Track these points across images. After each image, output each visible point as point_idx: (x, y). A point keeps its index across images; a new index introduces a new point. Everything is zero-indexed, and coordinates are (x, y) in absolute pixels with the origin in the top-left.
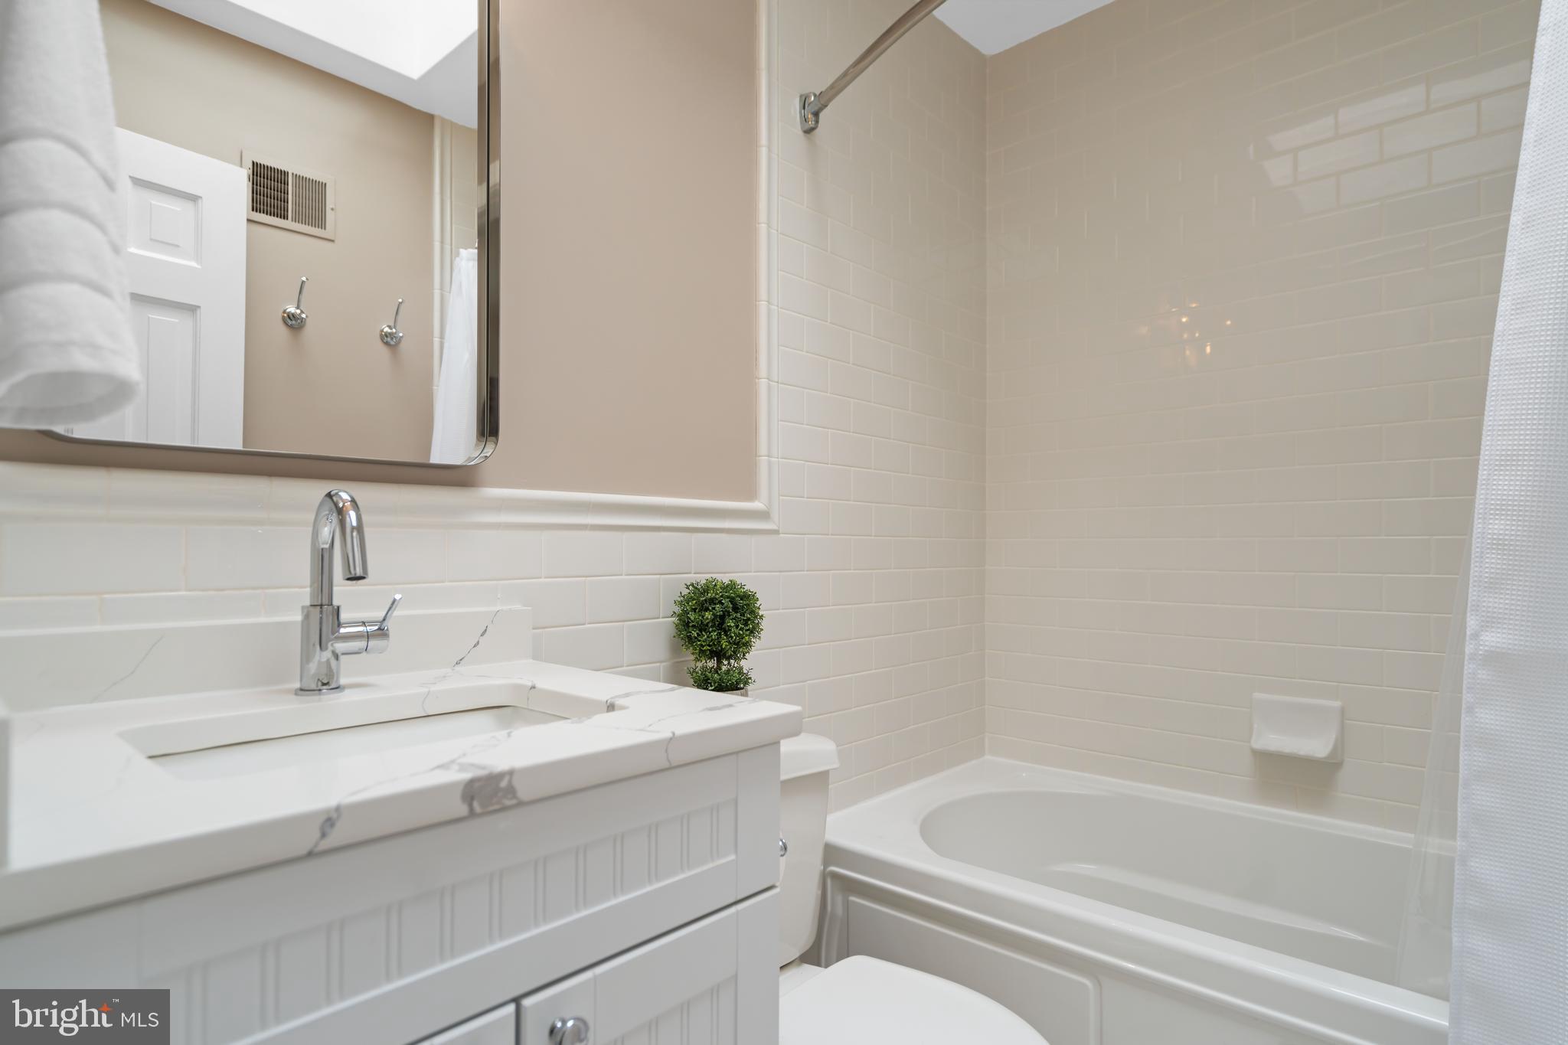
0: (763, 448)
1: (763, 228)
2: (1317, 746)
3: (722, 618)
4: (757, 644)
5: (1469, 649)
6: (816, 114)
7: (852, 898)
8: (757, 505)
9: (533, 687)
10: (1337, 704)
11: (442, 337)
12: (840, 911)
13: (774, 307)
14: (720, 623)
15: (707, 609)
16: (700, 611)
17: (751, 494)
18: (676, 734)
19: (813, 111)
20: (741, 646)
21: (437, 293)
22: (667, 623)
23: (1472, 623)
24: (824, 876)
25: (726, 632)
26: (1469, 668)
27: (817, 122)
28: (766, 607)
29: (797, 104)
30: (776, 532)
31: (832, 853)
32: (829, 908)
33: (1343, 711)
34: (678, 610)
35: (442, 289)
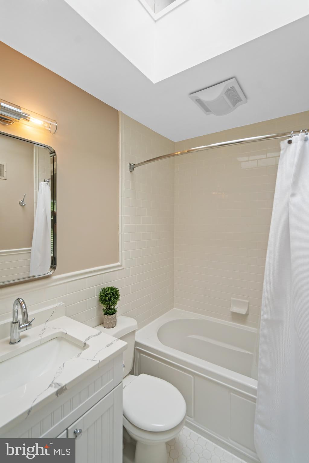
0: (120, 250)
1: (120, 197)
2: (243, 311)
3: (110, 298)
4: (118, 302)
5: (261, 318)
6: (133, 168)
7: (141, 354)
8: (118, 264)
9: (66, 334)
10: (248, 301)
11: (36, 202)
12: (138, 357)
13: (122, 215)
14: (110, 300)
15: (107, 296)
16: (105, 296)
17: (117, 261)
18: (100, 361)
19: (132, 168)
20: (115, 303)
21: (35, 191)
22: (97, 297)
23: (262, 313)
24: (135, 349)
25: (111, 301)
26: (261, 322)
27: (133, 170)
28: (120, 293)
29: (128, 165)
30: (124, 269)
31: (137, 344)
32: (136, 356)
33: (249, 303)
34: (99, 294)
35: (36, 190)
